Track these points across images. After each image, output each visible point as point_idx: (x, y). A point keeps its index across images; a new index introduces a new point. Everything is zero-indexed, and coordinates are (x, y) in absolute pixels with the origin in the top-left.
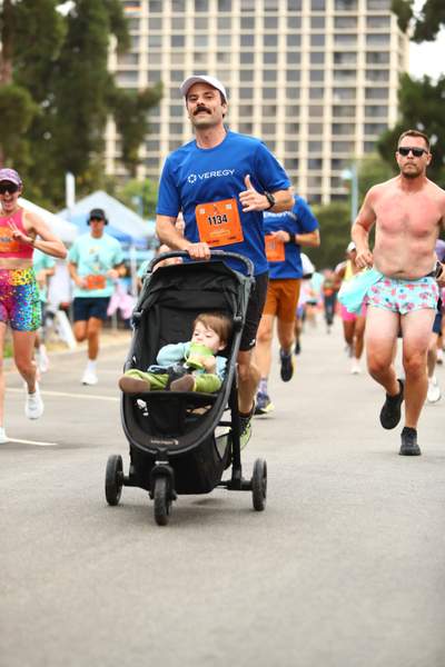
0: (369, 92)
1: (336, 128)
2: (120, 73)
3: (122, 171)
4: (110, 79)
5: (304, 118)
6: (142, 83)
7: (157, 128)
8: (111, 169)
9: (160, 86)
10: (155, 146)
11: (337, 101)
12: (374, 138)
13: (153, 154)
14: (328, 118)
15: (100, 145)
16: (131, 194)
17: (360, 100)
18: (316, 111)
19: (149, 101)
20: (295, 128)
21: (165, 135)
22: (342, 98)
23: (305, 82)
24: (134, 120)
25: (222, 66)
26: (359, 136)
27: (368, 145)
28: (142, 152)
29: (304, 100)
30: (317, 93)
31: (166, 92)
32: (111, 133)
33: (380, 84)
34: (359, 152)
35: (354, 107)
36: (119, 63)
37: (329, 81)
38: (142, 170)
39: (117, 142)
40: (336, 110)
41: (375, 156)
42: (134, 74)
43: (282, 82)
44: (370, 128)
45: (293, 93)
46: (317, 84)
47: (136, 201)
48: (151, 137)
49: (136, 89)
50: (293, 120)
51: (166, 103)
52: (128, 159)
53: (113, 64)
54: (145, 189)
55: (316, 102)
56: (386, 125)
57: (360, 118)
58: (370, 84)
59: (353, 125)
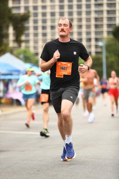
0: (108, 12)
1: (96, 26)
2: (13, 8)
3: (16, 45)
4: (10, 10)
5: (84, 23)
6: (22, 11)
7: (28, 28)
8: (11, 44)
9: (29, 12)
10: (28, 35)
11: (97, 16)
12: (111, 29)
13: (27, 38)
14: (93, 22)
15: (7, 36)
16: (19, 54)
17: (105, 15)
18: (88, 20)
19: (25, 18)
20: (80, 27)
21: (31, 31)
22: (98, 14)
23: (84, 9)
24: (20, 25)
25: (52, 4)
26: (105, 29)
27: (109, 33)
28: (23, 38)
29: (84, 16)
30: (88, 13)
31: (31, 14)
32: (11, 31)
33: (112, 9)
34: (105, 35)
35: (102, 18)
36: (13, 3)
37: (93, 8)
38: (23, 45)
39: (14, 34)
40: (96, 19)
41: (111, 36)
42: (19, 8)
43: (75, 9)
44: (109, 26)
45: (79, 13)
46: (88, 10)
47: (22, 56)
48: (26, 32)
49: (19, 14)
50: (80, 24)
51: (31, 19)
52: (18, 40)
53: (11, 4)
54: (25, 52)
55: (88, 17)
56: (115, 25)
57: (105, 22)
58: (109, 9)
59: (102, 25)
